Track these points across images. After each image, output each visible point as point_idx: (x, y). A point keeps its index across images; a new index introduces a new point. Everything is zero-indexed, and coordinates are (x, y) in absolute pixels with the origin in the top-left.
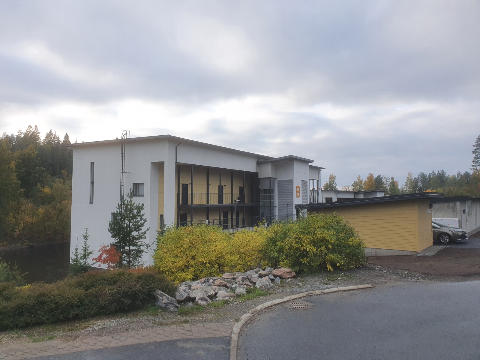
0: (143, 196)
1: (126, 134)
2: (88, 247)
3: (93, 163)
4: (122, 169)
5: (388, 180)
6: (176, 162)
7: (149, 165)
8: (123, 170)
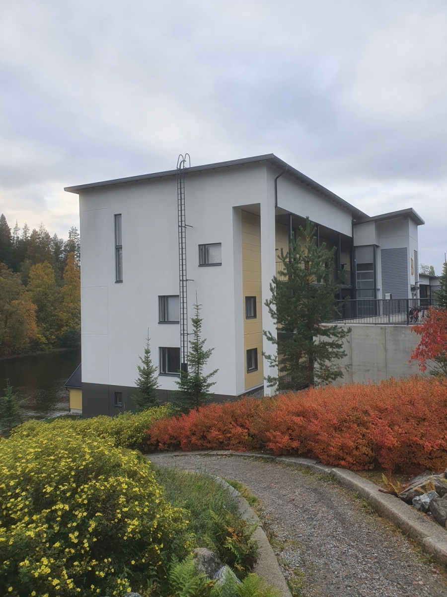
0: (220, 264)
1: (184, 161)
2: (203, 342)
3: (117, 217)
4: (182, 221)
5: (427, 270)
6: (276, 206)
7: (231, 212)
8: (183, 223)
